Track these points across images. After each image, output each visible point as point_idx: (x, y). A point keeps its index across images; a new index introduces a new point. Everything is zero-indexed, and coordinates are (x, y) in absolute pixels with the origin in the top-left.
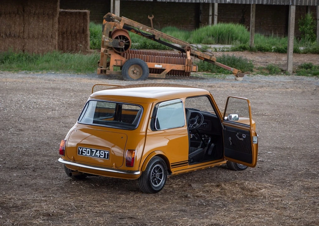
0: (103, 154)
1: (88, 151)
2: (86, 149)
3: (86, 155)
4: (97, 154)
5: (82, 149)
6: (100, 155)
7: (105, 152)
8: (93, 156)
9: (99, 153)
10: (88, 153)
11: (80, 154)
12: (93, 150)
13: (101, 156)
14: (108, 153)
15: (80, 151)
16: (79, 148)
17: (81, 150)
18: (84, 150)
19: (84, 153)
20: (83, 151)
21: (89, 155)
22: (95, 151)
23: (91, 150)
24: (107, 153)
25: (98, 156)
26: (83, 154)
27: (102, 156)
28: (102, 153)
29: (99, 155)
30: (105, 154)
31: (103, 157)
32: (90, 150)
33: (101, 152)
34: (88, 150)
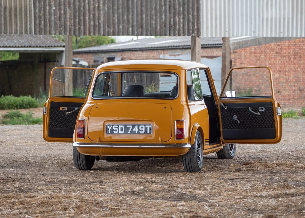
0: (144, 129)
1: (122, 128)
2: (118, 125)
3: (118, 133)
4: (134, 130)
5: (112, 126)
6: (139, 130)
7: (146, 126)
8: (129, 132)
9: (137, 128)
10: (122, 130)
11: (110, 132)
12: (128, 126)
13: (140, 132)
14: (150, 126)
15: (108, 129)
16: (108, 126)
17: (110, 128)
18: (115, 127)
19: (116, 130)
20: (114, 129)
21: (123, 132)
22: (131, 126)
23: (125, 126)
24: (148, 127)
25: (137, 132)
26: (114, 132)
27: (142, 131)
28: (142, 128)
29: (137, 130)
30: (146, 128)
31: (144, 132)
32: (123, 126)
33: (140, 127)
34: (120, 126)
